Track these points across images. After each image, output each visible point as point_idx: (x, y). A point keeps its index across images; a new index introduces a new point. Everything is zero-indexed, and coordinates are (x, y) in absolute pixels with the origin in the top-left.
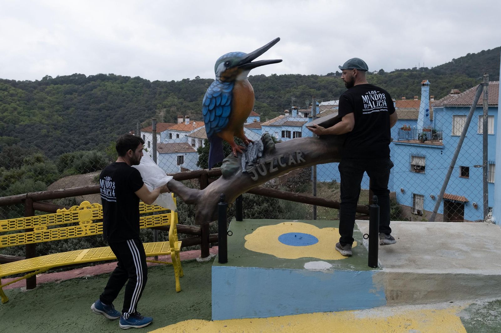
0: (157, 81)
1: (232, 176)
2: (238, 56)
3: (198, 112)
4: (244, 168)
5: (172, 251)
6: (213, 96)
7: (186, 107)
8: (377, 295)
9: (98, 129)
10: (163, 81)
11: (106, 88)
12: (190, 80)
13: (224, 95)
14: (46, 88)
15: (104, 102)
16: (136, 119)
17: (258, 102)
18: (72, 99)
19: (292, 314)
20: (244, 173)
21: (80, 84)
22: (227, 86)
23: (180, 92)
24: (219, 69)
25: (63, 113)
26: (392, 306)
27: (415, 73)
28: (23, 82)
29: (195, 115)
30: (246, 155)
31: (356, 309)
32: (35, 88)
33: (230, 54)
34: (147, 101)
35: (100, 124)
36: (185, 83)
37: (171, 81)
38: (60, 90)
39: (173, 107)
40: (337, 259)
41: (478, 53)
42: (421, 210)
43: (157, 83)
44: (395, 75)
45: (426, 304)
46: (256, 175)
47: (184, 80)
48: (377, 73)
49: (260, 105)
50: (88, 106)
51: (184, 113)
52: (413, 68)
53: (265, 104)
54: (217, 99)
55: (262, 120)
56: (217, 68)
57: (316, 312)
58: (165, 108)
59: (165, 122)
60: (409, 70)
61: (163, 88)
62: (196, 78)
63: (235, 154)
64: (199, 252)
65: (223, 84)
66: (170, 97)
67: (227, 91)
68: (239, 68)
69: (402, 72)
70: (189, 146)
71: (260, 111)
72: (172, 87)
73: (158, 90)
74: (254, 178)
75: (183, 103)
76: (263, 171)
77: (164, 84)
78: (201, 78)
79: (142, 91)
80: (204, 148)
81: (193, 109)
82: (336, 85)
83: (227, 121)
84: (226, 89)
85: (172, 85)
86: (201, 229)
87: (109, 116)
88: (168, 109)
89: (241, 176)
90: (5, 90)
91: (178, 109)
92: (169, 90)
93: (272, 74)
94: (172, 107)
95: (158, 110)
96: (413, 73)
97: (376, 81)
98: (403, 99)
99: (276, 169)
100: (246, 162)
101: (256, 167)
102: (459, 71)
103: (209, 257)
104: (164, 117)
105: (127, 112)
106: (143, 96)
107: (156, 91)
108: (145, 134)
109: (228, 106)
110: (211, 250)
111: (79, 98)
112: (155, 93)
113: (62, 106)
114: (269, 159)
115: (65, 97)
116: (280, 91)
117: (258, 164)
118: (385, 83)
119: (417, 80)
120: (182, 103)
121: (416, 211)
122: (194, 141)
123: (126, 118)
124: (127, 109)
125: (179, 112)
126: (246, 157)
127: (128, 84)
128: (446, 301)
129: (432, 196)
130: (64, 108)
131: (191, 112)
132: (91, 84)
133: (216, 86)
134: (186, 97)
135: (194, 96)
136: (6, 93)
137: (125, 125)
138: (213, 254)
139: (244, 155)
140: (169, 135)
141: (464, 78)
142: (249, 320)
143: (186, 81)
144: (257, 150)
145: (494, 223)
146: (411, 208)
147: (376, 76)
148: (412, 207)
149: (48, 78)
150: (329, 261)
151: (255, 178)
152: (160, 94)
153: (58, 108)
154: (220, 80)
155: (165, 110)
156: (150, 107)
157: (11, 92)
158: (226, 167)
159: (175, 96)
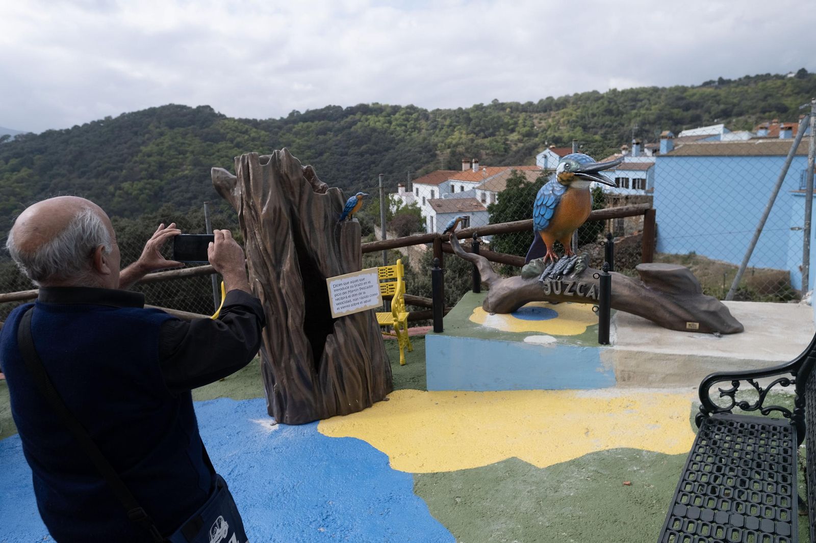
0: (438, 110)
1: (530, 280)
3: (495, 153)
4: (542, 277)
5: (395, 321)
7: (479, 146)
8: (606, 375)
9: (361, 181)
10: (446, 109)
11: (369, 123)
12: (484, 105)
14: (294, 128)
15: (366, 144)
16: (409, 165)
17: (586, 133)
18: (325, 142)
19: (510, 389)
21: (335, 120)
23: (470, 123)
25: (315, 160)
26: (623, 388)
28: (265, 122)
29: (491, 157)
31: (580, 389)
32: (280, 128)
34: (424, 140)
35: (363, 175)
36: (477, 110)
37: (457, 108)
38: (311, 129)
39: (461, 146)
40: (567, 335)
43: (438, 112)
45: (664, 388)
46: (549, 290)
47: (475, 106)
49: (589, 138)
50: (346, 150)
57: (536, 389)
58: (449, 148)
59: (447, 169)
61: (447, 119)
62: (493, 102)
66: (455, 132)
68: (575, 175)
70: (478, 202)
71: (589, 148)
72: (459, 117)
73: (439, 123)
74: (547, 292)
75: (474, 140)
76: (557, 289)
77: (447, 114)
78: (500, 102)
79: (417, 125)
80: (497, 205)
81: (488, 149)
82: (716, 101)
85: (458, 114)
87: (374, 163)
88: (453, 149)
89: (536, 284)
90: (246, 132)
91: (467, 149)
92: (454, 122)
93: (610, 89)
94: (458, 146)
95: (439, 152)
97: (790, 89)
104: (447, 162)
105: (397, 156)
106: (419, 133)
107: (437, 125)
109: (551, 209)
111: (335, 139)
112: (435, 128)
113: (313, 151)
115: (318, 139)
120: (472, 140)
122: (484, 195)
123: (396, 164)
124: (397, 152)
125: (469, 153)
126: (552, 267)
127: (397, 115)
128: (689, 386)
130: (316, 153)
131: (486, 152)
132: (350, 118)
134: (478, 131)
135: (490, 129)
136: (246, 137)
137: (395, 174)
140: (450, 189)
142: (465, 392)
143: (478, 108)
145: (810, 305)
147: (790, 81)
149: (295, 114)
150: (556, 337)
152: (442, 128)
153: (309, 153)
155: (449, 151)
156: (428, 147)
157: (253, 135)
159: (462, 131)
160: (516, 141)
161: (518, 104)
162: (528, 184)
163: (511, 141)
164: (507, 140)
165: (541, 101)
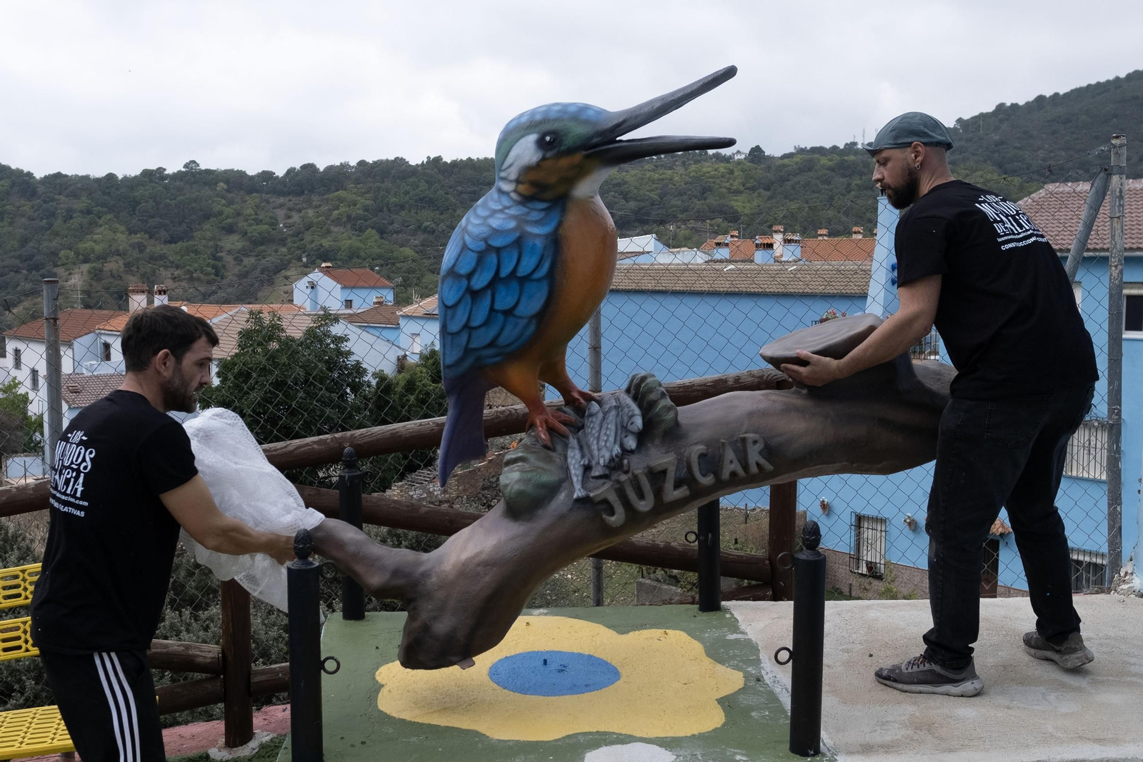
0: (59, 175)
1: (540, 512)
2: (584, 117)
3: (195, 275)
4: (578, 486)
6: (489, 246)
7: (156, 260)
10: (77, 176)
12: (166, 172)
13: (530, 243)
17: (386, 242)
20: (578, 500)
22: (542, 215)
23: (134, 210)
24: (518, 157)
27: (852, 158)
29: (184, 284)
30: (579, 442)
33: (557, 108)
34: (24, 241)
36: (151, 181)
37: (104, 175)
39: (112, 259)
40: (689, 735)
41: (1027, 103)
42: (878, 561)
43: (58, 181)
44: (796, 163)
46: (619, 509)
47: (147, 173)
48: (743, 157)
49: (392, 252)
51: (148, 278)
52: (847, 144)
53: (408, 251)
54: (504, 254)
55: (402, 300)
56: (509, 152)
58: (86, 261)
59: (87, 306)
60: (835, 148)
61: (79, 199)
62: (186, 166)
63: (543, 436)
64: (219, 726)
65: (525, 206)
66: (101, 226)
67: (540, 230)
68: (587, 157)
69: (816, 156)
71: (393, 272)
72: (109, 194)
73: (62, 206)
74: (613, 519)
75: (145, 247)
76: (641, 496)
77: (79, 185)
78: (203, 167)
79: (7, 207)
80: (218, 388)
81: (177, 267)
82: (621, 193)
83: (532, 328)
84: (537, 223)
85: (108, 188)
86: (223, 652)
88: (94, 265)
89: (571, 510)
91: (127, 265)
92: (98, 206)
93: (428, 158)
94: (108, 260)
95: (63, 270)
96: (846, 158)
97: (740, 181)
98: (821, 235)
99: (683, 492)
100: (584, 465)
101: (618, 482)
102: (973, 154)
103: (253, 744)
104: (83, 292)
106: (11, 224)
107: (56, 209)
108: (19, 348)
109: (539, 280)
110: (258, 719)
112: (52, 215)
114: (660, 457)
116: (455, 211)
117: (626, 472)
118: (767, 189)
119: (856, 181)
120: (141, 247)
121: (865, 565)
125: (134, 276)
126: (581, 448)
129: (908, 521)
131: (173, 274)
133: (501, 211)
134: (155, 228)
135: (180, 224)
138: (265, 733)
139: (573, 442)
140: (99, 350)
141: (989, 176)
143: (152, 177)
144: (619, 427)
146: (850, 557)
147: (739, 167)
148: (852, 553)
150: (663, 743)
151: (617, 519)
152: (69, 216)
154: (515, 191)
155: (86, 267)
156: (35, 258)
158: (518, 481)
159: (117, 225)
160: (239, 252)
161: (241, 174)
162: (288, 343)
163: (229, 252)
164: (218, 249)
165: (290, 172)
